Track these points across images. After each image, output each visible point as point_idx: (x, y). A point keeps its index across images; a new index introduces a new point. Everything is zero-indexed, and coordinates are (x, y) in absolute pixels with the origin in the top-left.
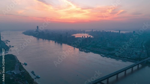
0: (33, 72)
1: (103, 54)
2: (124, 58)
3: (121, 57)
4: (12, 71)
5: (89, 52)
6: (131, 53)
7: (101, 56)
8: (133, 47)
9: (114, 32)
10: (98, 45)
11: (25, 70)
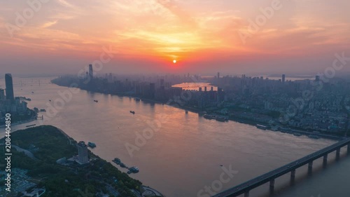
0: (117, 161)
1: (261, 123)
2: (311, 130)
3: (306, 130)
4: (71, 159)
5: (227, 120)
6: (324, 121)
7: (258, 127)
8: (323, 110)
9: (270, 78)
10: (242, 106)
11: (97, 157)
